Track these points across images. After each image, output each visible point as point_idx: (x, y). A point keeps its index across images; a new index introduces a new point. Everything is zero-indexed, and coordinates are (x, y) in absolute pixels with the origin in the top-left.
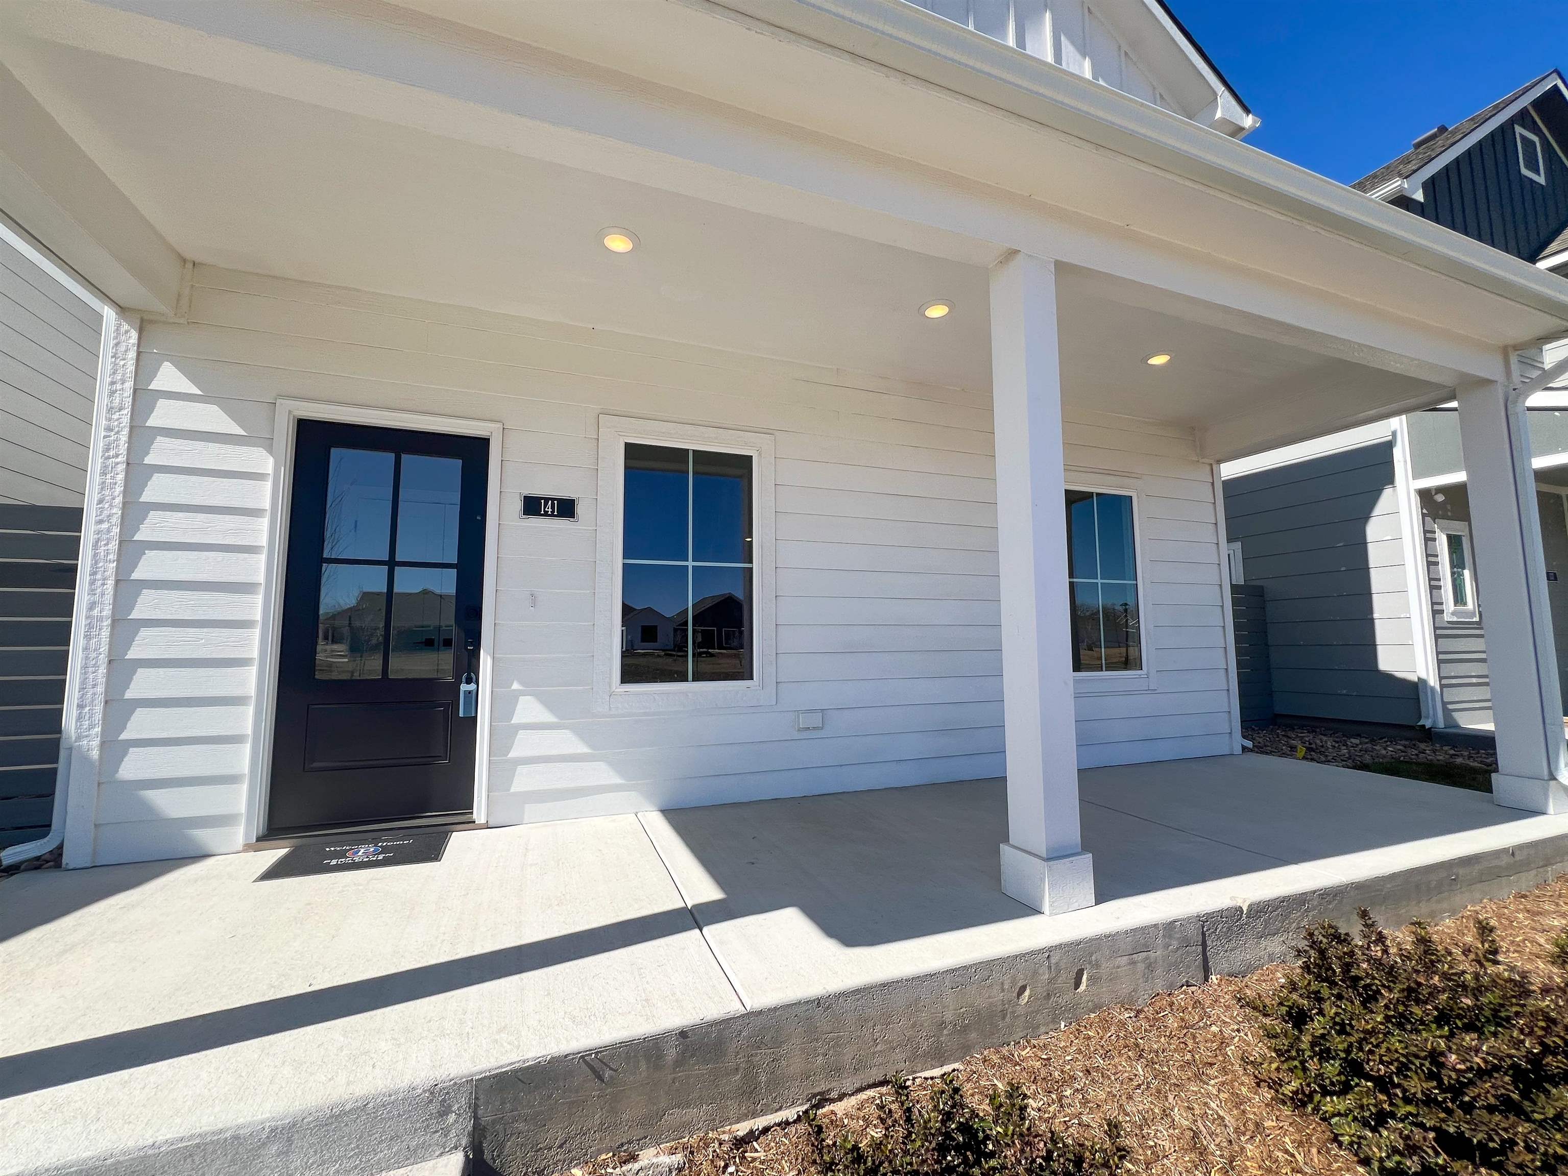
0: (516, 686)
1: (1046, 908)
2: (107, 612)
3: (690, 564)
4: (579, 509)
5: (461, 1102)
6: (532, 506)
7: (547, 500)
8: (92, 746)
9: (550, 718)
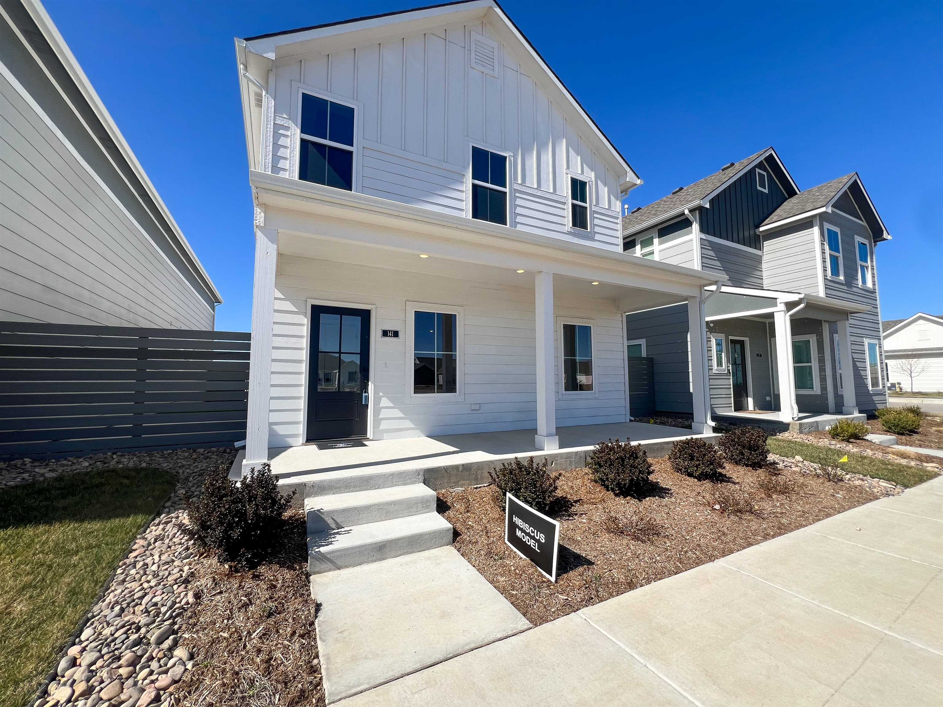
0: (381, 394)
1: (546, 449)
3: (436, 353)
4: (400, 334)
5: (422, 473)
6: (385, 333)
7: (390, 331)
9: (391, 405)
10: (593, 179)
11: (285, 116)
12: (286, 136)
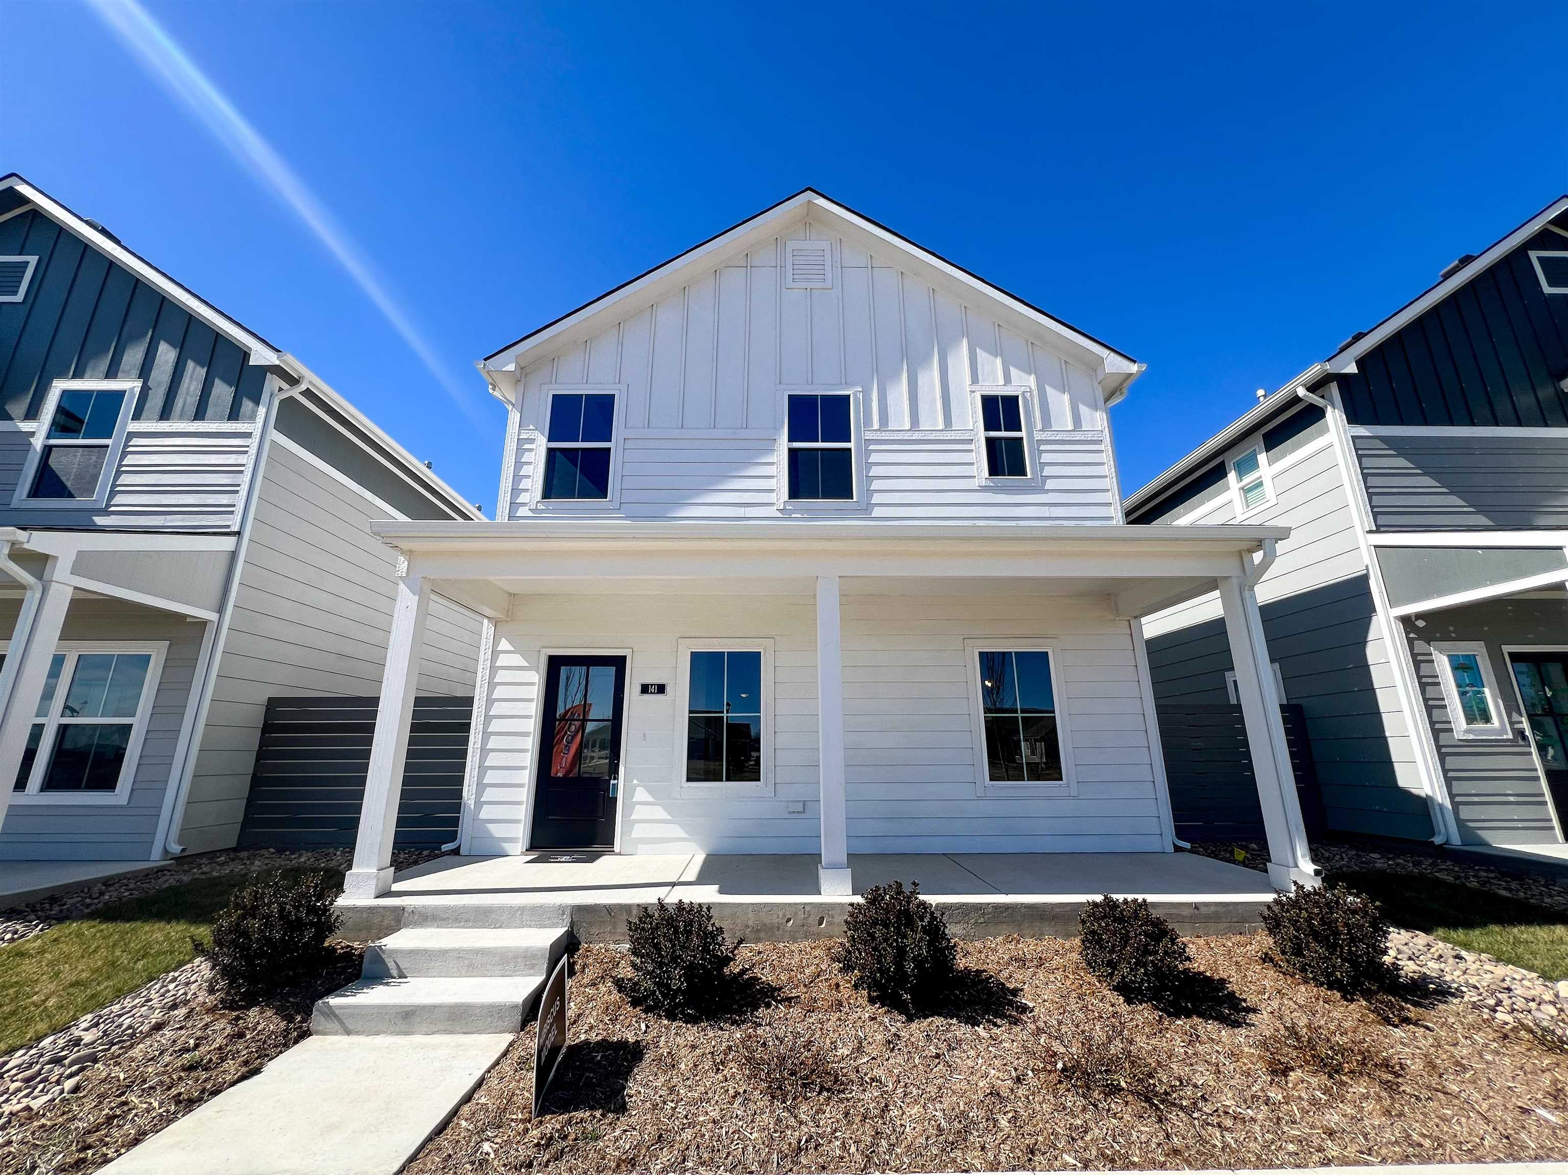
0: (635, 782)
1: (823, 891)
2: (479, 746)
3: (725, 715)
4: (668, 689)
5: (568, 912)
6: (645, 689)
7: (652, 685)
8: (471, 803)
9: (651, 799)
10: (1034, 387)
11: (531, 427)
12: (531, 450)
